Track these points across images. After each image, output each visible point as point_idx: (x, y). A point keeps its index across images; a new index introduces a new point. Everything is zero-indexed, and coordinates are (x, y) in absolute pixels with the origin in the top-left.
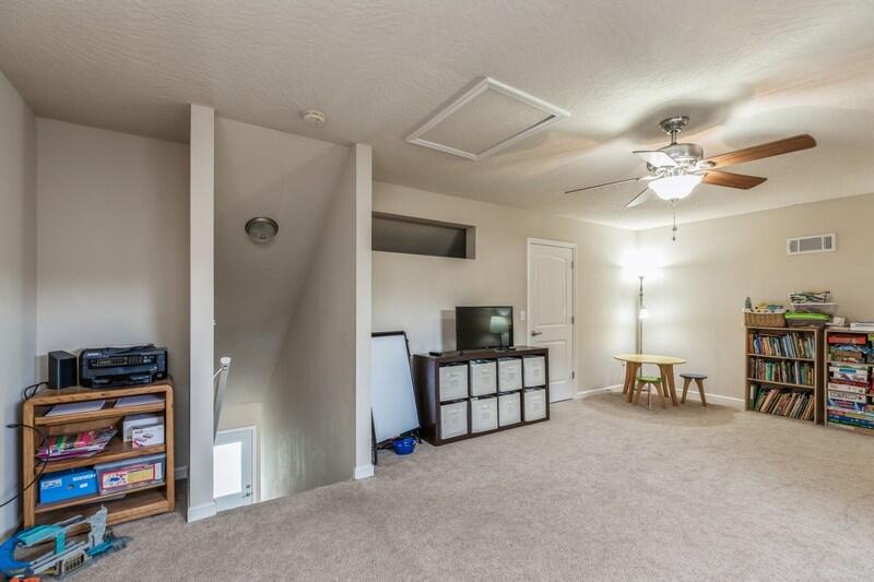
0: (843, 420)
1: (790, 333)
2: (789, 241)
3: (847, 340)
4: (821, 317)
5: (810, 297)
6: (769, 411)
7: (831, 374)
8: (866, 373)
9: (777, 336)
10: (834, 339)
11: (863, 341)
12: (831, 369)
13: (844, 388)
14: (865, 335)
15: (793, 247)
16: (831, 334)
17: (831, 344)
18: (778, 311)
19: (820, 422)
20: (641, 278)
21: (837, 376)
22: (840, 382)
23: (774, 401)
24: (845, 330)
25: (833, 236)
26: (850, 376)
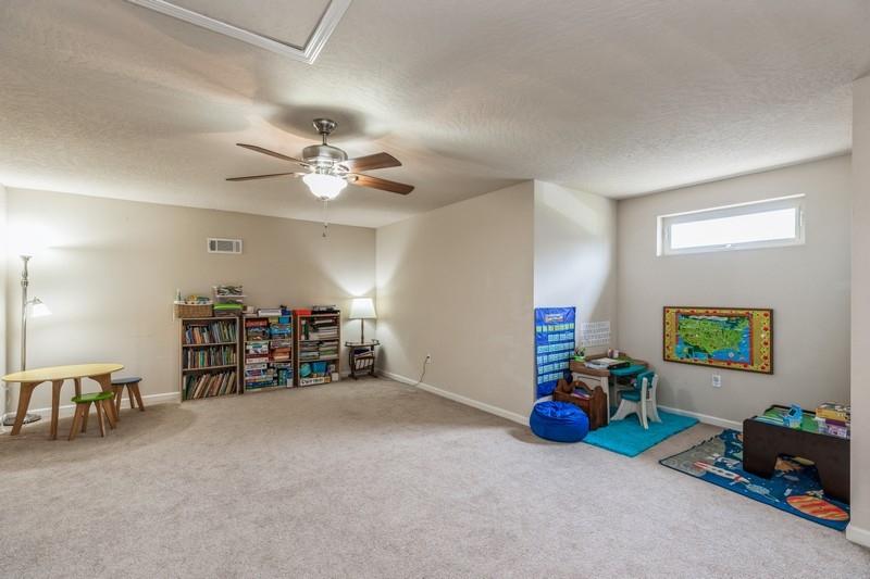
0: (256, 385)
1: (217, 321)
2: (209, 240)
3: (257, 323)
4: (239, 307)
5: (232, 290)
6: (201, 397)
7: (247, 351)
8: (267, 346)
9: (207, 326)
10: (250, 324)
11: (265, 323)
12: (248, 347)
13: (255, 360)
14: (266, 319)
15: (213, 248)
16: (247, 320)
17: (247, 328)
18: (209, 303)
19: (242, 392)
20: (26, 259)
21: (252, 352)
22: (253, 356)
23: (206, 385)
24: (255, 316)
25: (240, 241)
26: (259, 350)
